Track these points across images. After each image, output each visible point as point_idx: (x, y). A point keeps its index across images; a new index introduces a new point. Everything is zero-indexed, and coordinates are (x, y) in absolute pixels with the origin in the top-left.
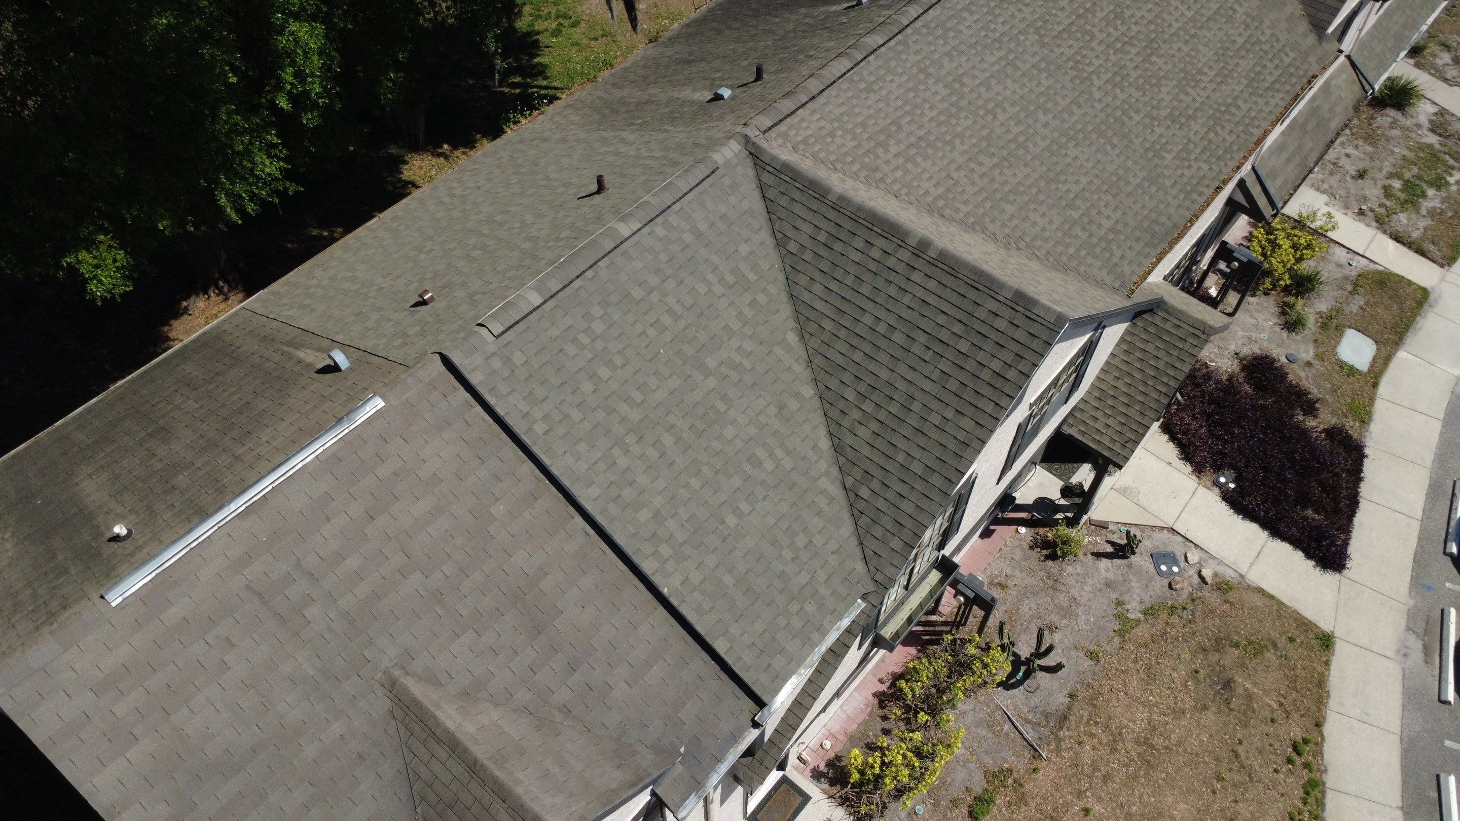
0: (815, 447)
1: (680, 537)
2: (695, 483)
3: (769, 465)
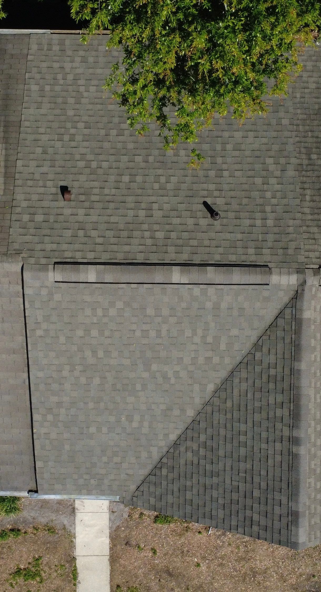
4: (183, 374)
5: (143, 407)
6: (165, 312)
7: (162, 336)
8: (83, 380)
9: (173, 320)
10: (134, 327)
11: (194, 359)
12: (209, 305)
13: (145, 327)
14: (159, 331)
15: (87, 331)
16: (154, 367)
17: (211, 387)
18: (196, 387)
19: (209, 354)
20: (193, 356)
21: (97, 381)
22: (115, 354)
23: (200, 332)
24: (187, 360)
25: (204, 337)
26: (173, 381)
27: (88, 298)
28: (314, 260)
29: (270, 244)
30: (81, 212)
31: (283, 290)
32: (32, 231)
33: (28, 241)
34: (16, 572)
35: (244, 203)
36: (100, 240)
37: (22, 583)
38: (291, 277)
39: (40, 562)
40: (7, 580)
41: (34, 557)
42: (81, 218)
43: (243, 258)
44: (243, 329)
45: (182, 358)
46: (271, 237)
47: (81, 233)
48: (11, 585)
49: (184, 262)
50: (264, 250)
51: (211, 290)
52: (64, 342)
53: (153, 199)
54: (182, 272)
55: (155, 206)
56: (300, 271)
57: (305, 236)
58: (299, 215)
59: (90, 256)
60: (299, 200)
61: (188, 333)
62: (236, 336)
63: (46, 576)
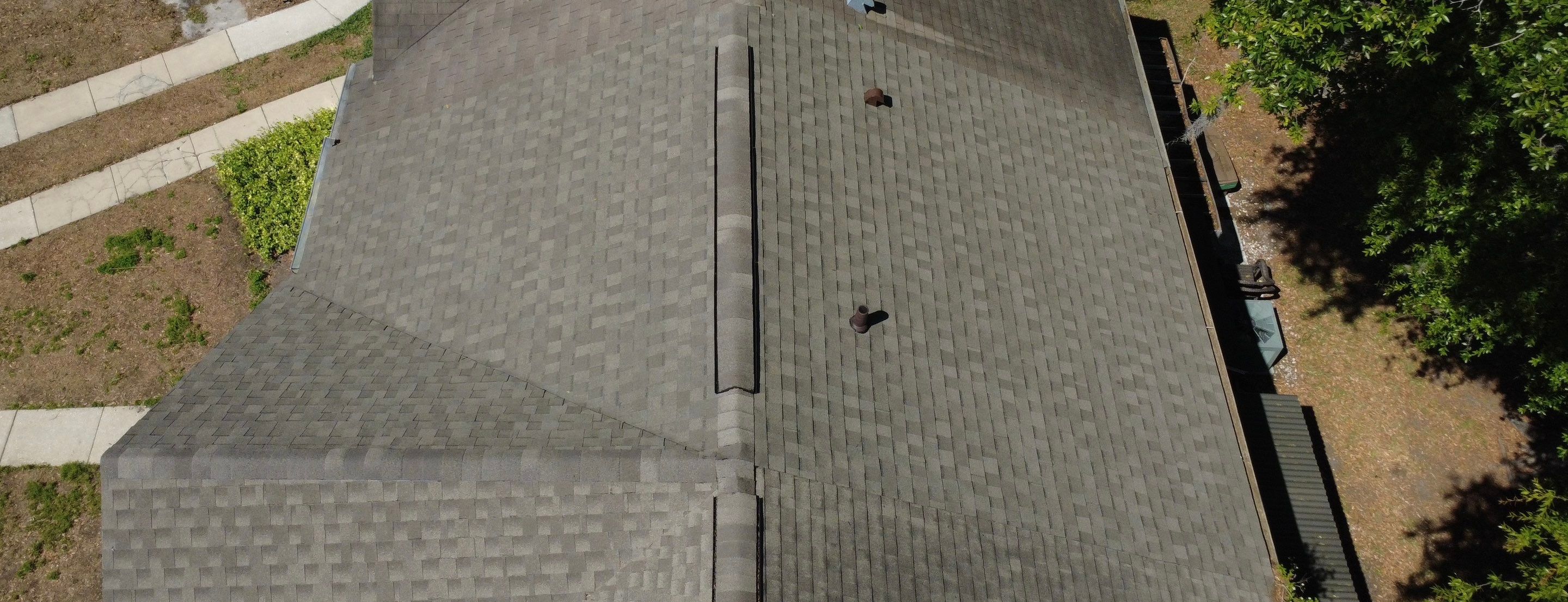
4: (530, 297)
5: (470, 253)
6: (658, 228)
7: (611, 238)
8: (532, 144)
9: (642, 246)
10: (630, 188)
11: (560, 308)
12: (672, 297)
13: (629, 206)
14: (620, 229)
15: (625, 121)
16: (548, 245)
17: (497, 355)
18: (500, 329)
19: (568, 331)
20: (565, 305)
21: (529, 164)
22: (578, 175)
23: (616, 299)
24: (558, 295)
25: (605, 310)
26: (517, 284)
27: (686, 104)
28: (774, 492)
29: (806, 410)
30: (848, 112)
31: (704, 425)
32: (806, 36)
33: (788, 24)
34: (189, 305)
35: (891, 386)
36: (796, 122)
37: (165, 316)
38: (734, 431)
39: (198, 343)
40: (178, 291)
41: (208, 333)
42: (835, 108)
43: (774, 351)
44: (618, 377)
45: (563, 285)
46: (821, 415)
47: (808, 100)
48: (167, 299)
49: (760, 242)
50: (792, 394)
51: (705, 291)
52: (605, 96)
53: (883, 228)
54: (741, 231)
55: (869, 228)
56: (747, 451)
57: (830, 491)
58: (876, 489)
59: (764, 100)
60: (911, 500)
61: (614, 279)
62: (603, 368)
63: (169, 353)
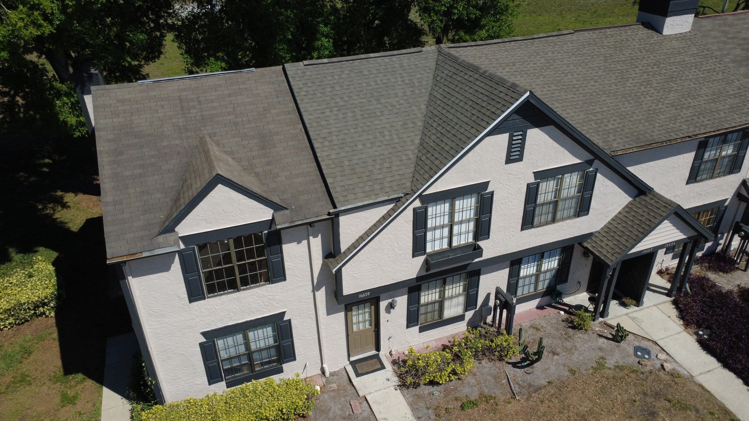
0: (412, 141)
1: (335, 142)
2: (352, 131)
3: (388, 138)
17: (423, 107)
18: (414, 108)
21: (350, 114)
